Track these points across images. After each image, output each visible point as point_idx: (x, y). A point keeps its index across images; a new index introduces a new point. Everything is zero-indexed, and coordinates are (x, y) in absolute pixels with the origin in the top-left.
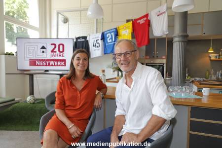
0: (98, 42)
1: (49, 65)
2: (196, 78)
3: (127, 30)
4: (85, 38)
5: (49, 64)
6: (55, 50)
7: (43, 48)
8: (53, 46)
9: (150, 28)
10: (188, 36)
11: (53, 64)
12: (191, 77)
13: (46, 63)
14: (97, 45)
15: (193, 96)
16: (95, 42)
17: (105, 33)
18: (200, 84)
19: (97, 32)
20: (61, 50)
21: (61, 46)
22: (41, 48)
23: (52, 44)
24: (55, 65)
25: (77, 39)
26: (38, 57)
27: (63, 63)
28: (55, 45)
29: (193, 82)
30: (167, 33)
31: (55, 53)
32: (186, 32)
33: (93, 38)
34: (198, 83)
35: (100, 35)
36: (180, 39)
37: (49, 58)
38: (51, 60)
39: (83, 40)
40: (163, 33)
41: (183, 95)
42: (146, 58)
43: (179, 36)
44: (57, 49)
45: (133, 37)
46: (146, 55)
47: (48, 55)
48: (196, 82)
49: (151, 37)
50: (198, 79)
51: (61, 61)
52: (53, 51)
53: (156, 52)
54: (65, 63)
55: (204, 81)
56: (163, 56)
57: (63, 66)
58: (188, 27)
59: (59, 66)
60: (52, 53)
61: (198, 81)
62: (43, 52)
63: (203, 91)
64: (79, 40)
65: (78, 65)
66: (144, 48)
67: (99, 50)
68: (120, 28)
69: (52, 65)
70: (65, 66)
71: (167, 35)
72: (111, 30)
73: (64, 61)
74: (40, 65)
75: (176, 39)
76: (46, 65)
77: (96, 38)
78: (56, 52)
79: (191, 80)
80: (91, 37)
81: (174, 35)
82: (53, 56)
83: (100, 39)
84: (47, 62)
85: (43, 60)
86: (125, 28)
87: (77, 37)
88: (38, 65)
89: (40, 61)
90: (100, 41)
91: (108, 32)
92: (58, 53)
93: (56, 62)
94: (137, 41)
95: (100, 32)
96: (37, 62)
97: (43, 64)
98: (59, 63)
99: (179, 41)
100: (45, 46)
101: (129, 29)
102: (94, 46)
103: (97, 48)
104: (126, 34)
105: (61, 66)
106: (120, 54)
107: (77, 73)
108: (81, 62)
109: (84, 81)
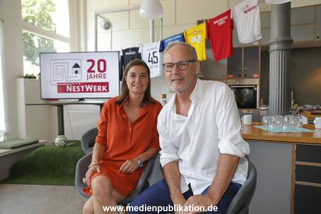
0: (155, 54)
1: (85, 91)
2: (306, 106)
3: (199, 36)
4: (136, 49)
5: (85, 89)
6: (93, 69)
7: (76, 66)
8: (91, 63)
10: (291, 42)
11: (91, 90)
12: (299, 105)
13: (81, 88)
14: (155, 59)
16: (152, 56)
17: (166, 41)
18: (312, 114)
19: (153, 41)
20: (102, 68)
21: (102, 63)
22: (74, 67)
23: (88, 61)
24: (93, 91)
25: (124, 51)
26: (68, 79)
27: (104, 88)
28: (93, 62)
29: (301, 111)
30: (260, 38)
31: (93, 74)
32: (290, 36)
33: (148, 50)
34: (309, 113)
35: (158, 45)
36: (281, 46)
37: (84, 80)
38: (88, 84)
39: (134, 53)
40: (254, 38)
42: (229, 78)
43: (278, 42)
44: (95, 68)
45: (207, 47)
46: (229, 73)
47: (83, 77)
48: (306, 112)
49: (235, 45)
50: (309, 106)
51: (102, 84)
52: (90, 71)
53: (243, 69)
54: (107, 88)
55: (318, 109)
56: (255, 73)
57: (105, 91)
58: (292, 28)
59: (100, 92)
60: (89, 74)
61: (309, 110)
62: (76, 72)
64: (127, 54)
66: (225, 61)
67: (157, 66)
68: (188, 33)
69: (89, 91)
70: (108, 91)
71: (259, 41)
72: (175, 36)
73: (107, 84)
74: (72, 92)
75: (273, 47)
76: (81, 92)
77: (152, 49)
78: (94, 71)
79: (298, 109)
80: (145, 49)
81: (270, 41)
82: (91, 77)
83: (158, 50)
84: (83, 87)
85: (76, 85)
86: (195, 33)
87: (124, 49)
88: (69, 92)
89: (72, 85)
90: (158, 54)
91: (169, 40)
92: (97, 72)
93: (95, 87)
94: (215, 52)
95: (158, 41)
96: (68, 87)
97: (76, 89)
98: (99, 88)
99: (278, 50)
100: (79, 64)
101: (201, 34)
102: (149, 61)
103: (154, 64)
104: (198, 43)
105: (102, 92)
106: (171, 65)
107: (132, 95)
108: (137, 79)
109: (141, 109)
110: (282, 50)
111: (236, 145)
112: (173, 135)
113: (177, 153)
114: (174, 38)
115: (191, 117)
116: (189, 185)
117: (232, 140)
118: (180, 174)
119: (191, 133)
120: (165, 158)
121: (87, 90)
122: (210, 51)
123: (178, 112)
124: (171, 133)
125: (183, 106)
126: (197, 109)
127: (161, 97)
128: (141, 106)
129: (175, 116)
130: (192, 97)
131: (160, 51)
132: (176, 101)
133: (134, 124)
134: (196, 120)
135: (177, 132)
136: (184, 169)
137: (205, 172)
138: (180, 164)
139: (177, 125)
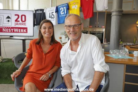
0: (53, 14)
1: (14, 32)
3: (77, 6)
4: (42, 10)
5: (13, 30)
6: (18, 20)
7: (8, 17)
8: (17, 17)
9: (94, 4)
10: (122, 11)
11: (17, 31)
12: (123, 42)
13: (11, 30)
14: (53, 16)
15: (127, 57)
16: (51, 14)
17: (59, 7)
18: (131, 48)
19: (52, 6)
20: (23, 20)
21: (23, 17)
22: (7, 18)
23: (16, 15)
24: (18, 32)
25: (36, 11)
26: (3, 25)
27: (25, 31)
28: (18, 16)
29: (125, 46)
30: (107, 8)
31: (18, 22)
32: (122, 9)
33: (49, 11)
34: (129, 47)
35: (54, 9)
36: (117, 13)
37: (13, 26)
38: (15, 28)
39: (41, 12)
40: (104, 9)
41: (120, 56)
42: (90, 28)
43: (116, 11)
44: (20, 19)
45: (81, 11)
46: (90, 25)
47: (12, 24)
48: (127, 46)
49: (94, 11)
50: (128, 44)
51: (23, 28)
52: (16, 21)
53: (98, 23)
54: (27, 31)
55: (133, 45)
56: (103, 26)
57: (25, 32)
59: (22, 32)
60: (16, 22)
61: (129, 46)
62: (8, 21)
63: (134, 53)
64: (37, 12)
65: (45, 33)
66: (88, 19)
67: (54, 20)
68: (71, 3)
69: (16, 32)
70: (27, 32)
71: (106, 10)
72: (64, 4)
73: (26, 28)
74: (6, 32)
75: (114, 14)
76: (11, 32)
77: (51, 11)
78: (19, 21)
79: (124, 45)
80: (47, 10)
81: (112, 11)
82: (17, 24)
83: (54, 11)
84: (12, 29)
85: (8, 28)
86: (75, 4)
87: (36, 9)
88: (4, 32)
89: (6, 28)
90: (54, 14)
91: (61, 6)
92: (21, 22)
93: (19, 30)
94: (84, 14)
95: (54, 6)
96: (3, 29)
97: (9, 31)
98: (22, 30)
99: (116, 15)
100: (10, 17)
101: (78, 4)
102: (50, 17)
103: (52, 19)
104: (76, 9)
105: (23, 32)
106: (70, 26)
107: (45, 39)
108: (47, 30)
109: (50, 46)
110: (118, 15)
111: (103, 67)
112: (69, 61)
113: (70, 70)
114: (63, 5)
115: (79, 53)
116: (77, 86)
117: (100, 64)
118: (72, 80)
119: (79, 61)
120: (64, 72)
121: (15, 31)
122: (82, 13)
123: (72, 50)
124: (68, 60)
125: (74, 47)
126: (82, 49)
127: (59, 38)
128: (50, 44)
129: (70, 51)
130: (80, 43)
131: (56, 12)
132: (71, 44)
133: (46, 54)
134: (81, 54)
135: (71, 60)
136: (74, 78)
137: (86, 79)
138: (72, 75)
139: (71, 56)
